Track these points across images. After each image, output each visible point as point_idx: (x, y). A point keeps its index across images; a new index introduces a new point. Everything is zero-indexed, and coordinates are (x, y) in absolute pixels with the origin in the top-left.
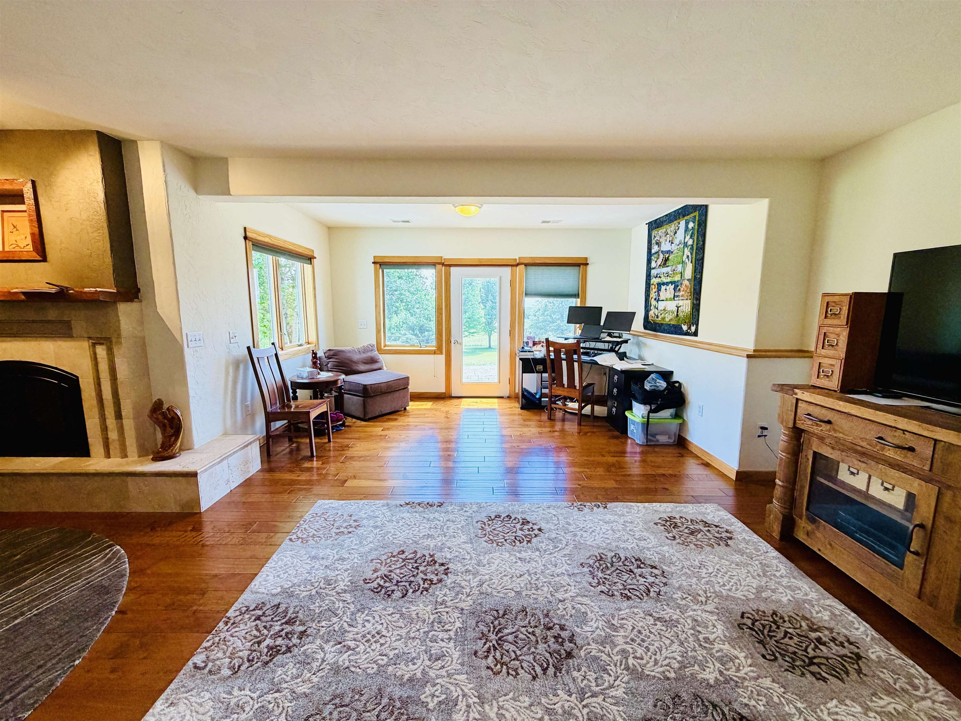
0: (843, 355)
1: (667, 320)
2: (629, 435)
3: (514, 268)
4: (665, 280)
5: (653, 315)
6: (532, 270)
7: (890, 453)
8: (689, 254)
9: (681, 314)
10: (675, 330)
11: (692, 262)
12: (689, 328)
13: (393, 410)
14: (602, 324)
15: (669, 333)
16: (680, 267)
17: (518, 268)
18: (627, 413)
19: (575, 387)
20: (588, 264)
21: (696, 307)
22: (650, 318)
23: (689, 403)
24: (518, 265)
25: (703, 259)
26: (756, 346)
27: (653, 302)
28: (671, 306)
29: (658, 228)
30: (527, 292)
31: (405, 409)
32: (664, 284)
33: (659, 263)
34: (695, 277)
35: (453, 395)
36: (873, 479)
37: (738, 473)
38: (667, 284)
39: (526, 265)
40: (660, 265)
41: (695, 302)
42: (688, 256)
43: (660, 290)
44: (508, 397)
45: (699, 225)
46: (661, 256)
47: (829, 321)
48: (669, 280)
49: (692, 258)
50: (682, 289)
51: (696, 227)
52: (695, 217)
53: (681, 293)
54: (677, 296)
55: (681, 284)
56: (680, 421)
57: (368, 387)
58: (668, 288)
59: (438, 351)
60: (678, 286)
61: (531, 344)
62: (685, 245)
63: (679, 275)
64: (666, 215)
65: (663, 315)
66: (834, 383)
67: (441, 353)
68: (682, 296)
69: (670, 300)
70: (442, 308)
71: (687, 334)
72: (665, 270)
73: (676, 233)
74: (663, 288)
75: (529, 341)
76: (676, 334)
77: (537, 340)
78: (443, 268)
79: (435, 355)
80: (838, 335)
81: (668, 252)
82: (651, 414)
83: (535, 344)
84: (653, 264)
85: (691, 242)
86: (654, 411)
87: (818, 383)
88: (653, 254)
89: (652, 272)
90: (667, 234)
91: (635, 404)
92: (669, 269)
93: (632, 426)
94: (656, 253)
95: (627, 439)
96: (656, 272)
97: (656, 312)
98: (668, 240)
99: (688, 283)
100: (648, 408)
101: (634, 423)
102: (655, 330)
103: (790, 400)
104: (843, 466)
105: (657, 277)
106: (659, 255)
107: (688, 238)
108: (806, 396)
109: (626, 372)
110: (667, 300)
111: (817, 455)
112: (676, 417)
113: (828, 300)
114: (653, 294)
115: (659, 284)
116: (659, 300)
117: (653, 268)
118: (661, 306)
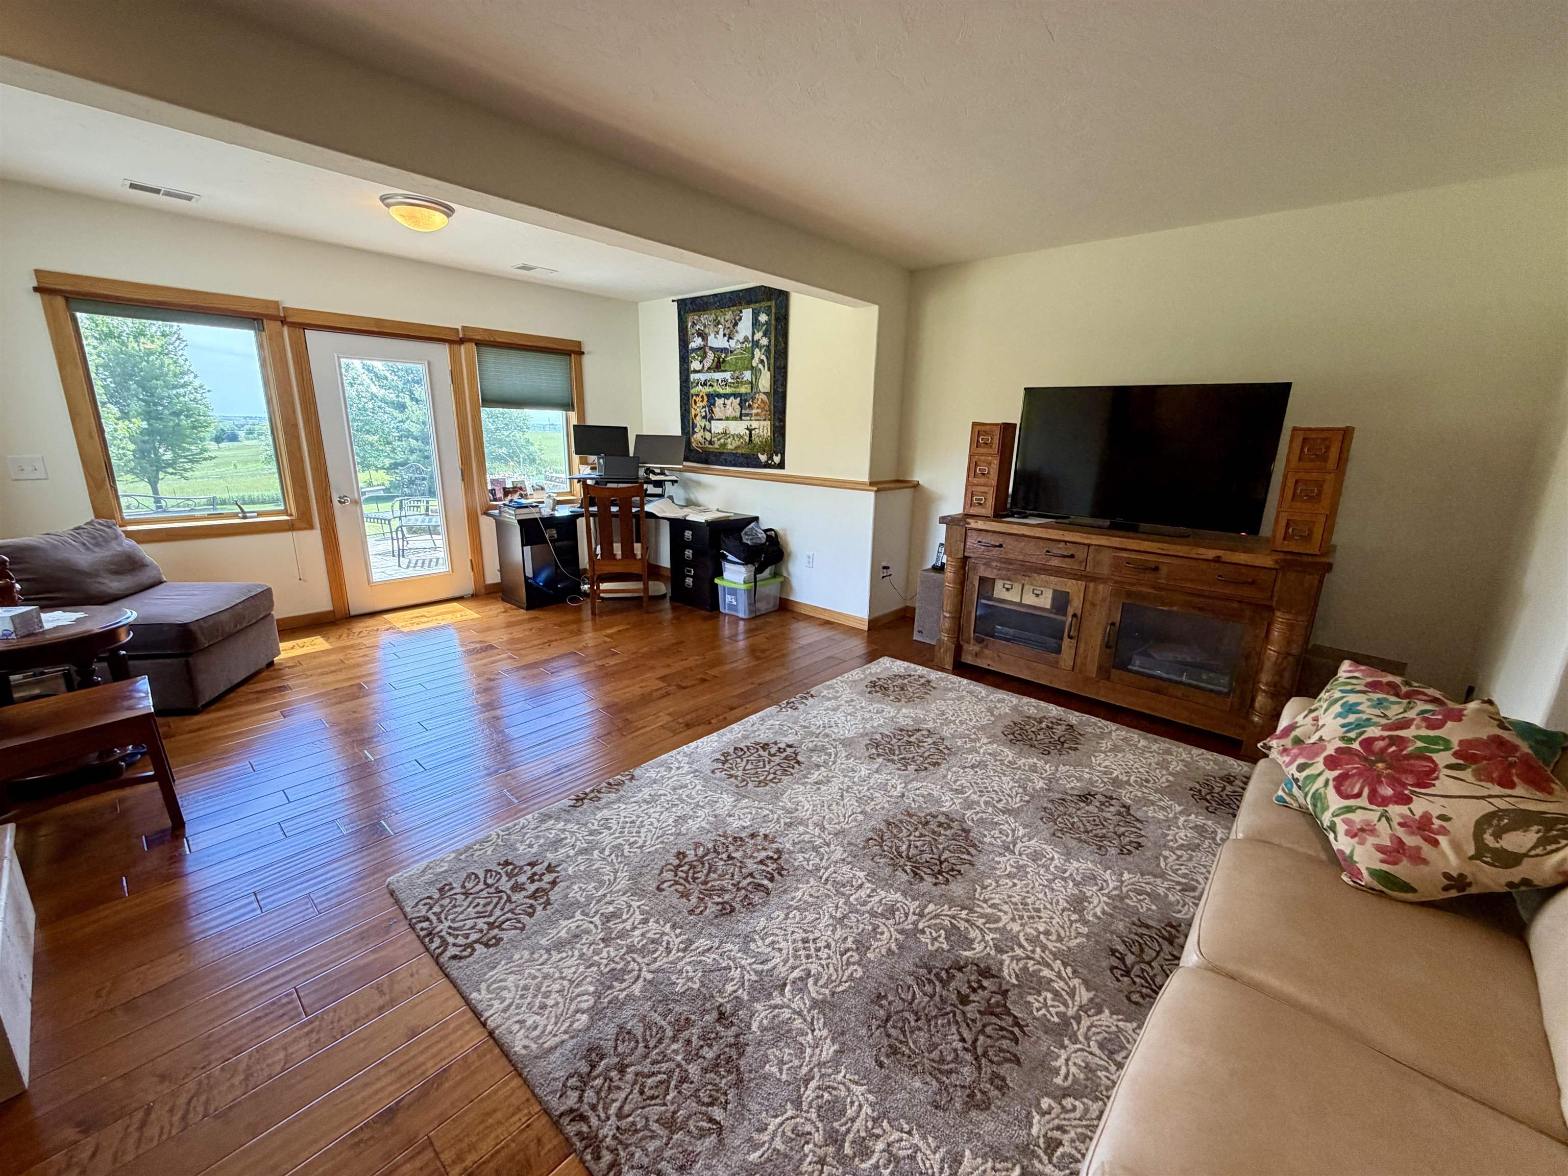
0: (995, 483)
1: (729, 447)
2: (722, 610)
3: (456, 347)
4: (721, 391)
5: (702, 441)
6: (490, 354)
7: (1055, 562)
8: (763, 357)
9: (756, 440)
10: (746, 460)
11: (769, 370)
12: (771, 458)
13: (252, 671)
14: (631, 454)
15: (735, 465)
16: (747, 375)
17: (463, 348)
18: (717, 581)
19: (634, 555)
20: (583, 353)
21: (779, 430)
22: (694, 445)
23: (789, 554)
24: (462, 341)
25: (785, 367)
26: (871, 476)
27: (700, 422)
28: (739, 428)
29: (699, 311)
30: (489, 397)
31: (271, 664)
32: (719, 396)
33: (707, 365)
34: (775, 392)
35: (352, 613)
36: (1026, 587)
37: (870, 621)
38: (727, 396)
39: (479, 343)
40: (709, 368)
41: (777, 424)
42: (762, 361)
43: (714, 404)
44: (472, 595)
45: (777, 319)
46: (710, 355)
47: (982, 450)
48: (728, 390)
49: (769, 364)
50: (756, 406)
51: (773, 322)
52: (770, 307)
53: (754, 411)
54: (747, 415)
55: (753, 399)
56: (782, 579)
57: (193, 628)
58: (728, 402)
59: (301, 522)
60: (746, 401)
61: (500, 494)
62: (756, 344)
63: (749, 386)
64: (715, 295)
65: (722, 441)
66: (988, 511)
67: (311, 527)
68: (757, 415)
69: (735, 419)
70: (296, 425)
71: (767, 466)
72: (718, 376)
73: (736, 324)
74: (719, 402)
75: (497, 488)
76: (748, 467)
77: (509, 485)
78: (286, 330)
79: (295, 533)
80: (989, 464)
81: (723, 350)
82: (758, 576)
83: (507, 492)
84: (695, 365)
85: (764, 341)
86: (759, 571)
87: (972, 511)
88: (694, 350)
89: (693, 377)
90: (719, 323)
91: (727, 566)
92: (727, 375)
93: (729, 598)
94: (700, 349)
95: (721, 618)
96: (702, 377)
97: (708, 436)
98: (721, 333)
99: (764, 397)
100: (752, 568)
101: (733, 592)
102: (706, 462)
103: (959, 531)
104: (999, 584)
105: (705, 384)
106: (705, 353)
107: (758, 336)
108: (980, 525)
109: (711, 524)
110: (727, 419)
111: (982, 580)
112: (776, 575)
113: (979, 430)
114: (698, 409)
115: (709, 396)
116: (712, 418)
117: (696, 372)
118: (717, 427)
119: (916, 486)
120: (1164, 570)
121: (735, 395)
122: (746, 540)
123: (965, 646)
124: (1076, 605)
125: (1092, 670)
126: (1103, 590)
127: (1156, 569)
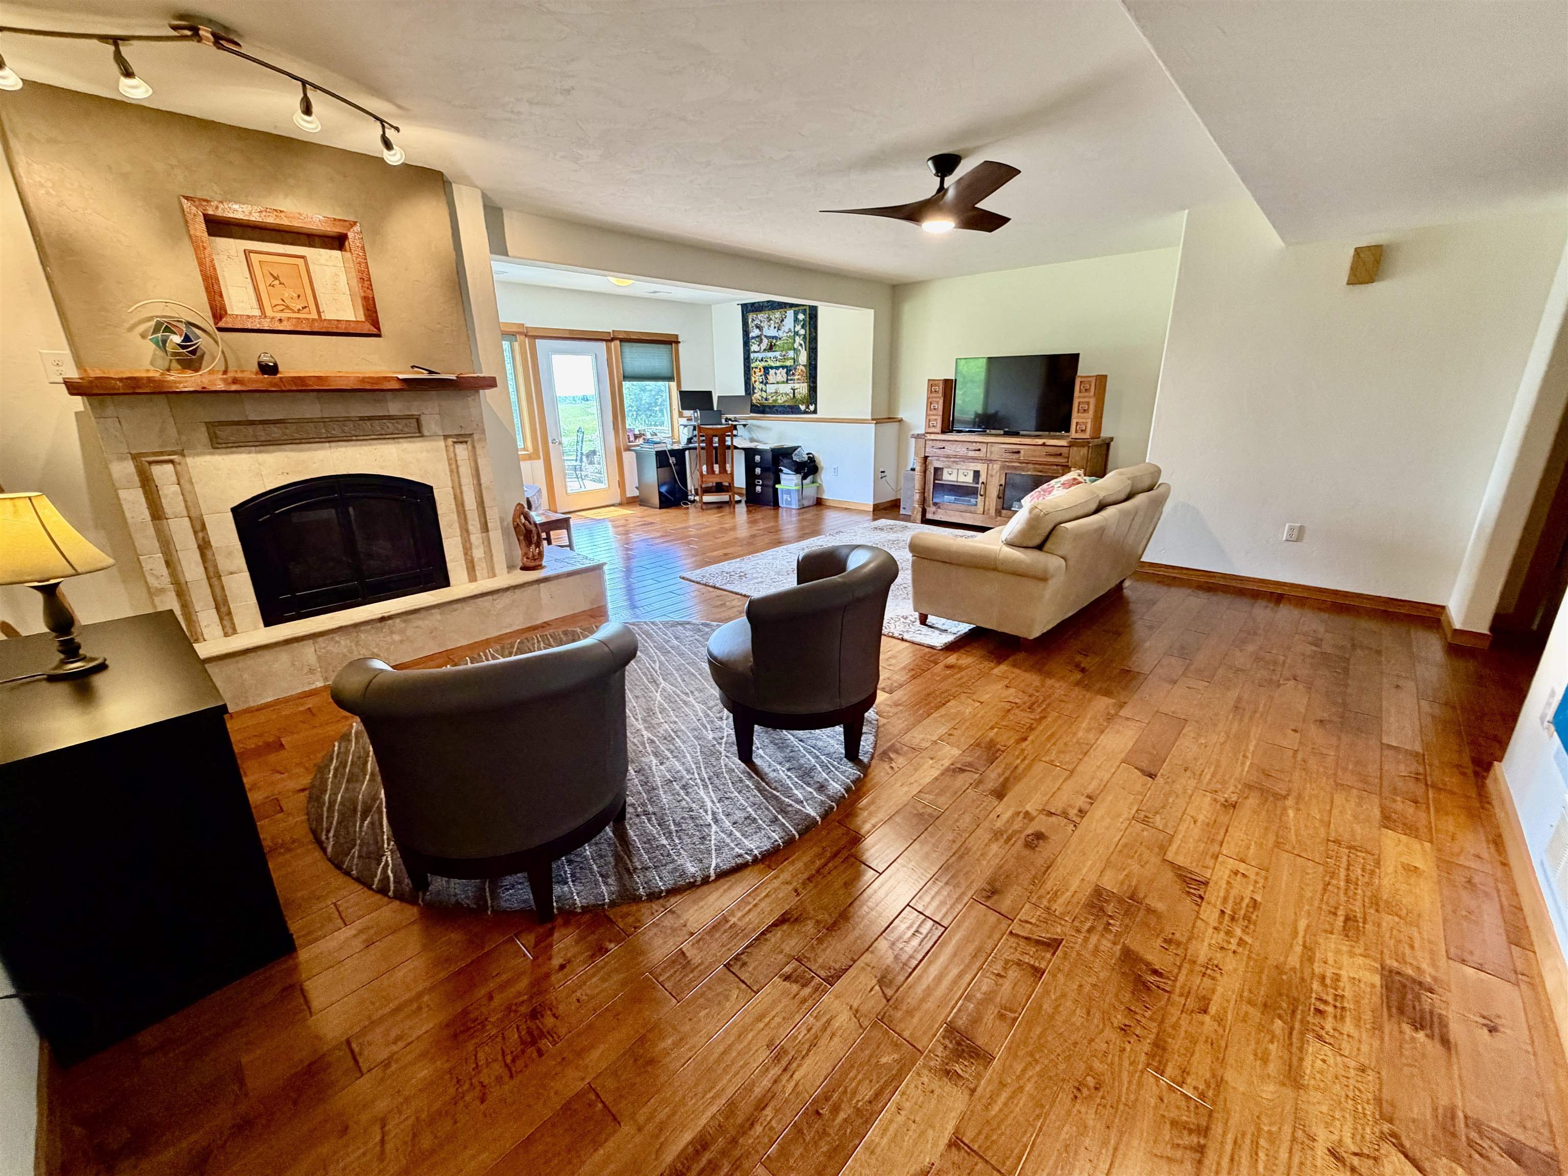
0: (941, 413)
1: (780, 401)
2: (781, 504)
3: (609, 343)
4: (773, 365)
5: (760, 398)
6: (627, 347)
7: (972, 454)
8: (802, 342)
9: (798, 396)
10: (792, 409)
11: (805, 350)
12: (808, 407)
14: (716, 408)
15: (784, 413)
16: (791, 354)
17: (613, 344)
18: (777, 486)
20: (679, 342)
21: (813, 389)
22: (754, 401)
23: (822, 468)
24: (613, 340)
25: (816, 348)
26: (872, 416)
27: (758, 386)
28: (786, 388)
29: (757, 311)
30: (626, 375)
32: (772, 368)
33: (763, 348)
34: (810, 364)
36: (959, 471)
37: (874, 506)
38: (777, 368)
39: (622, 340)
40: (765, 350)
41: (812, 385)
42: (801, 345)
43: (768, 374)
44: (619, 503)
45: (810, 318)
47: (933, 395)
48: (778, 364)
49: (805, 346)
50: (797, 374)
51: (806, 320)
52: (804, 313)
53: (796, 377)
54: (791, 380)
55: (795, 369)
56: (817, 484)
58: (778, 372)
59: (536, 455)
60: (790, 370)
61: (632, 439)
62: (796, 333)
63: (792, 361)
64: (768, 302)
65: (774, 398)
66: (938, 429)
67: (539, 458)
68: (798, 379)
69: (783, 382)
71: (805, 412)
72: (771, 354)
73: (783, 320)
75: (631, 434)
76: (792, 414)
77: (637, 432)
78: (529, 340)
79: (536, 461)
80: (938, 403)
81: (773, 337)
82: (804, 482)
83: (636, 437)
84: (754, 347)
85: (802, 332)
86: (804, 478)
87: (930, 430)
88: (753, 338)
89: (752, 356)
90: (771, 319)
91: (782, 476)
92: (777, 354)
93: (785, 496)
94: (758, 337)
95: (780, 510)
96: (760, 356)
97: (764, 395)
98: (773, 326)
99: (803, 368)
100: (799, 476)
101: (788, 492)
102: (763, 412)
103: (922, 442)
104: (945, 471)
105: (762, 360)
106: (761, 340)
107: (798, 328)
108: (933, 437)
109: (773, 450)
110: (778, 383)
111: (936, 469)
112: (813, 482)
113: (932, 383)
114: (757, 377)
115: (765, 368)
116: (767, 383)
117: (755, 352)
118: (771, 389)
119: (901, 421)
120: (1022, 453)
121: (783, 367)
122: (795, 458)
123: (928, 509)
124: (982, 479)
125: (992, 512)
126: (996, 467)
127: (1019, 452)
